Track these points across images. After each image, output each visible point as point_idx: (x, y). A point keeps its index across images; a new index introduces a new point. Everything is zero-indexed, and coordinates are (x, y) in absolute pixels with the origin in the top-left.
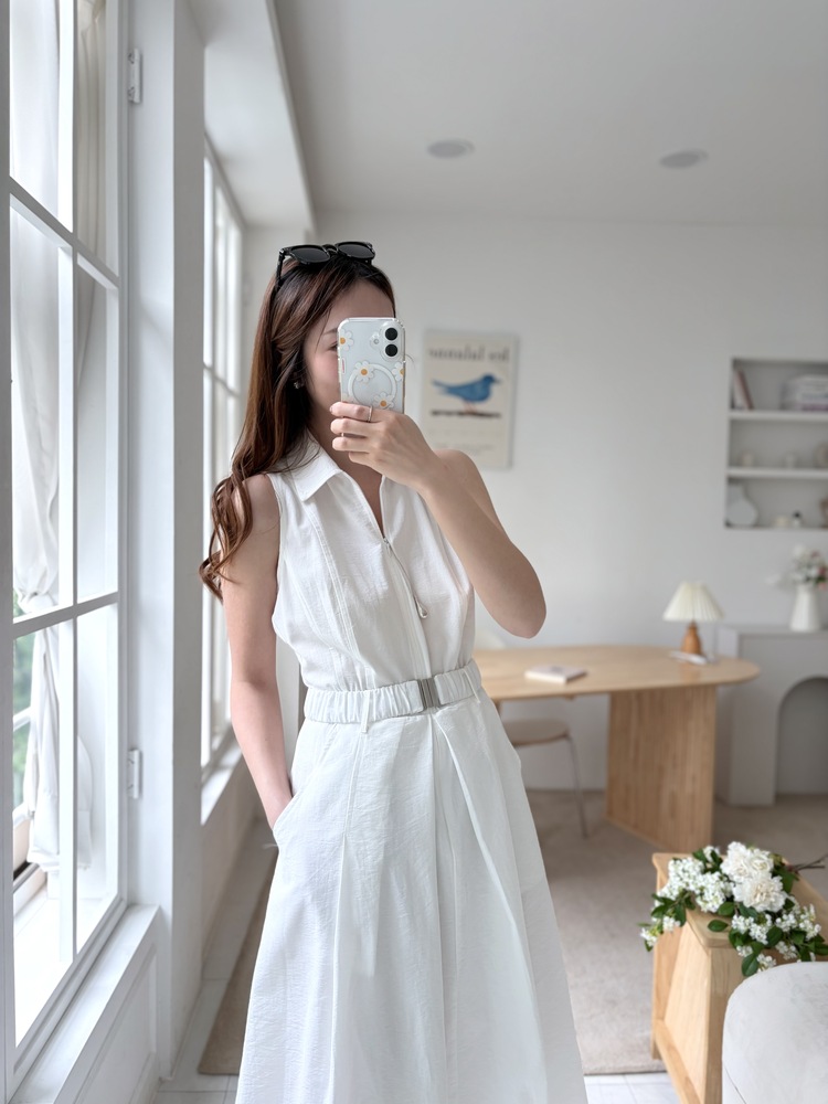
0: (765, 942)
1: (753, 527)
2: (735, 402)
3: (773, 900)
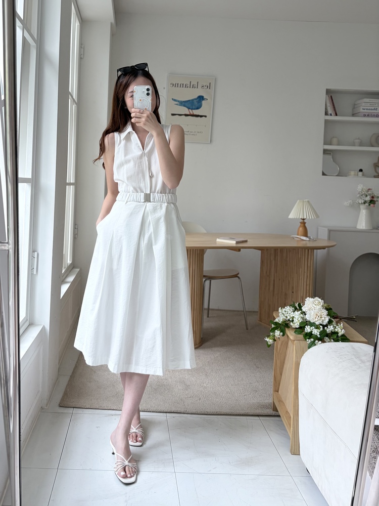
0: (319, 336)
1: (337, 176)
2: (328, 111)
3: (323, 319)
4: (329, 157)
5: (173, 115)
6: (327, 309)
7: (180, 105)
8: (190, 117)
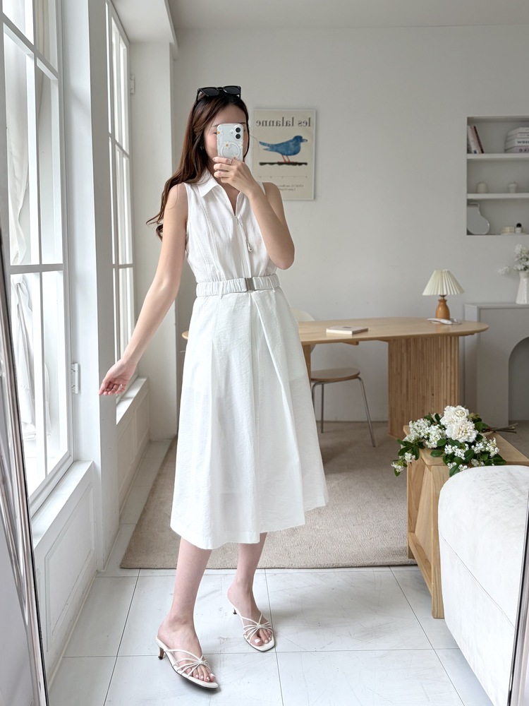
0: (464, 458)
1: (487, 234)
2: (470, 148)
3: (469, 434)
4: (476, 210)
5: (262, 164)
6: (474, 421)
7: (270, 151)
8: (285, 166)
